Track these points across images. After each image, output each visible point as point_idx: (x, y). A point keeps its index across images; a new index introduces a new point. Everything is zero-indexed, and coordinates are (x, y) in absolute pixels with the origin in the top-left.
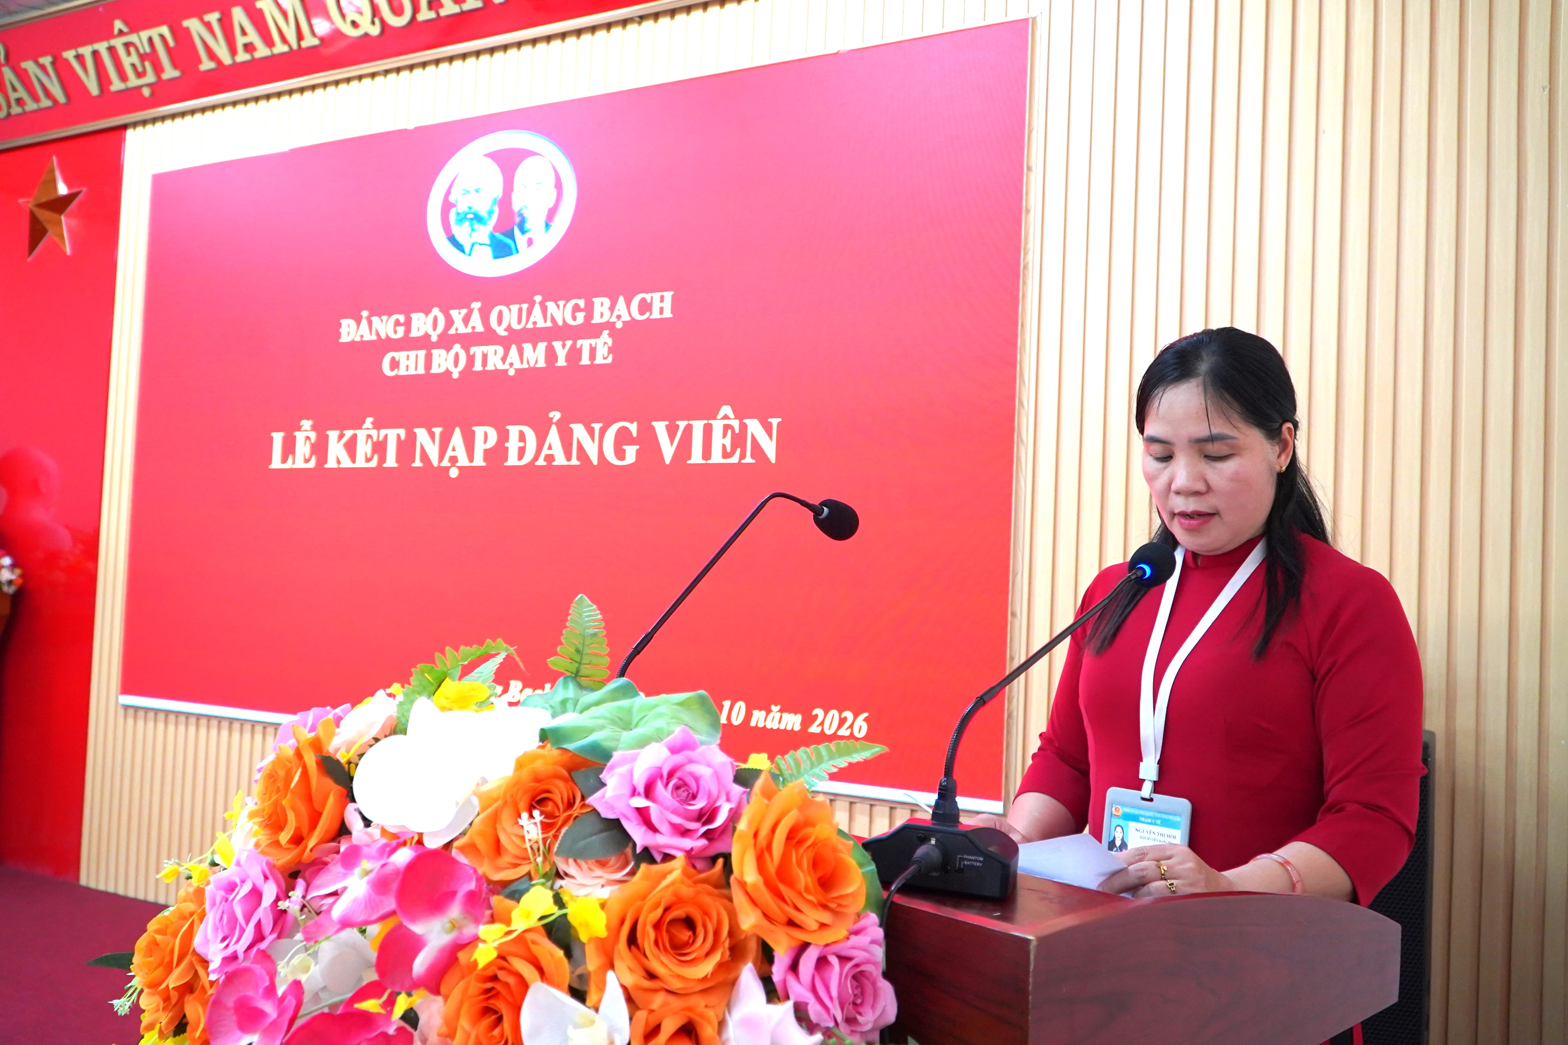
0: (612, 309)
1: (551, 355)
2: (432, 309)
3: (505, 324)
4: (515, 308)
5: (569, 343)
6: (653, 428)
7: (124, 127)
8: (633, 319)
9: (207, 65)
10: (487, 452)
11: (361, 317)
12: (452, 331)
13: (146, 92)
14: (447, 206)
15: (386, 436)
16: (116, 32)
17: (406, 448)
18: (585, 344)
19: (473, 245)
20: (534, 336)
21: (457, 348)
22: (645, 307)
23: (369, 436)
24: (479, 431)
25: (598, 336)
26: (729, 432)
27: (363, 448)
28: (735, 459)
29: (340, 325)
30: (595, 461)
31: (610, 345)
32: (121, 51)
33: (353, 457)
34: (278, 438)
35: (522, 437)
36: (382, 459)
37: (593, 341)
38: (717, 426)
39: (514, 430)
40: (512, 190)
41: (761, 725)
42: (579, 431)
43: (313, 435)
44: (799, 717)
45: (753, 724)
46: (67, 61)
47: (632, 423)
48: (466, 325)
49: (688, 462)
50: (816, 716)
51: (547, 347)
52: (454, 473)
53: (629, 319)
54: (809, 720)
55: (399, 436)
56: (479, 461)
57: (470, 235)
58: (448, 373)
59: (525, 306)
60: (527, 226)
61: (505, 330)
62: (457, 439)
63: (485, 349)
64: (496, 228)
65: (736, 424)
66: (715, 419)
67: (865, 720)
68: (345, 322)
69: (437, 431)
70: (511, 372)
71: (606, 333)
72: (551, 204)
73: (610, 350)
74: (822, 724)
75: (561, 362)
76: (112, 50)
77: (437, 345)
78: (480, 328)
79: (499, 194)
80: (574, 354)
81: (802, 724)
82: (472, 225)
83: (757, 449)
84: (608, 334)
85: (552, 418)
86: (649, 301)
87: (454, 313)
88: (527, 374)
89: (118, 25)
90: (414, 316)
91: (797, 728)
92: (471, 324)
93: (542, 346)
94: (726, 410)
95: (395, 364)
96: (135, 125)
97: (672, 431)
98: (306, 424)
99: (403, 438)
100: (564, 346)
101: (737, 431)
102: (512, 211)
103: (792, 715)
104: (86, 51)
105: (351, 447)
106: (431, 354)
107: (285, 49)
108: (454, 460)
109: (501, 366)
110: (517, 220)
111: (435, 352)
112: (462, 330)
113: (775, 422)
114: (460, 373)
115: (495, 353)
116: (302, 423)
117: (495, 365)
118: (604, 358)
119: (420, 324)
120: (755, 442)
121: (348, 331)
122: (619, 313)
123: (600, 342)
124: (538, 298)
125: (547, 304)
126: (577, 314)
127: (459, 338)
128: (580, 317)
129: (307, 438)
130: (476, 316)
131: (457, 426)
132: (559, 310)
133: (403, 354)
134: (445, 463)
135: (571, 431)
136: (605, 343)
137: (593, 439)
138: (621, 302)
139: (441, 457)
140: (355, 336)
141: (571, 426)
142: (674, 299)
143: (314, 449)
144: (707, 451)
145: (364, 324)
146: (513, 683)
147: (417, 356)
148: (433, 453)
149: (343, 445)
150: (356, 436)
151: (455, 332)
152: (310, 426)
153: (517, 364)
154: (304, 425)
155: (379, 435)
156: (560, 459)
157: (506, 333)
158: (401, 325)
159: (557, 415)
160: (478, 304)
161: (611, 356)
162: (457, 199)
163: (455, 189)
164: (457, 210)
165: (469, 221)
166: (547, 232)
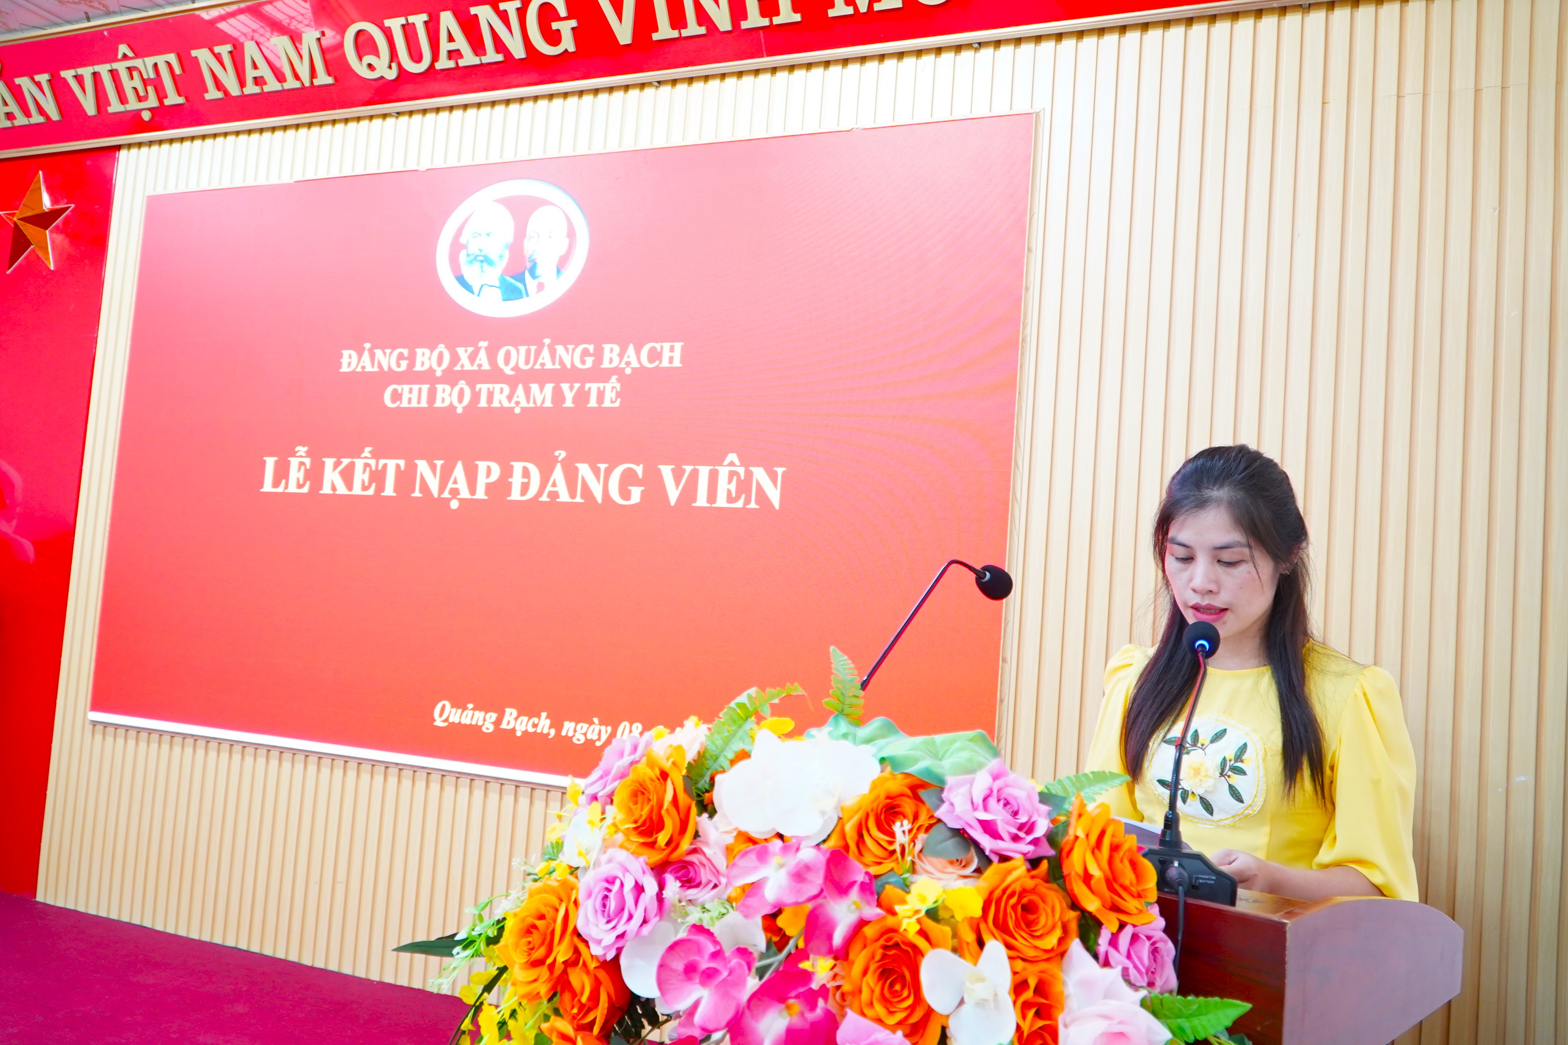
0: (621, 355)
1: (558, 395)
2: (438, 345)
3: (512, 363)
4: (523, 349)
5: (577, 386)
6: (659, 469)
7: (118, 148)
8: (642, 366)
9: (213, 94)
10: (489, 487)
11: (364, 349)
12: (458, 368)
13: (146, 116)
14: (456, 247)
15: (385, 466)
16: (120, 56)
17: (405, 479)
18: (593, 387)
19: (482, 286)
20: (542, 377)
21: (462, 384)
22: (654, 355)
23: (367, 465)
24: (482, 465)
25: (607, 380)
26: (735, 478)
27: (360, 476)
28: (739, 504)
29: (341, 356)
30: (599, 498)
31: (619, 390)
32: (124, 75)
33: (349, 485)
34: (270, 462)
35: (526, 473)
36: (381, 487)
37: (601, 385)
38: (723, 472)
39: (518, 467)
40: (524, 236)
42: (584, 470)
43: (308, 461)
46: (65, 81)
47: (638, 465)
48: (472, 363)
49: (694, 505)
51: (554, 388)
52: (454, 504)
53: (638, 366)
55: (398, 466)
56: (481, 494)
57: (480, 277)
58: (452, 407)
59: (533, 348)
60: (538, 272)
61: (512, 369)
62: (459, 471)
63: (491, 386)
64: (505, 272)
65: (741, 471)
66: (721, 465)
68: (346, 353)
69: (439, 463)
70: (517, 410)
71: (614, 378)
72: (563, 251)
73: (618, 395)
75: (569, 403)
76: (114, 73)
77: (441, 380)
78: (486, 366)
79: (510, 239)
80: (582, 397)
82: (482, 267)
83: (762, 495)
84: (617, 379)
85: (558, 457)
86: (659, 350)
87: (460, 350)
88: (534, 413)
89: (123, 49)
90: (419, 351)
92: (477, 362)
93: (549, 387)
94: (732, 457)
95: (396, 396)
96: (129, 146)
97: (677, 475)
98: (301, 450)
99: (403, 468)
100: (571, 388)
101: (742, 477)
102: (524, 257)
104: (86, 72)
105: (348, 475)
106: (436, 389)
107: (297, 85)
108: (455, 492)
109: (506, 404)
110: (529, 265)
111: (440, 387)
112: (468, 367)
113: (780, 470)
114: (464, 408)
115: (502, 391)
116: (297, 448)
117: (500, 403)
118: (612, 402)
119: (425, 359)
120: (760, 489)
121: (349, 361)
122: (628, 360)
123: (609, 386)
124: (547, 341)
125: (556, 347)
126: (586, 358)
127: (465, 375)
128: (589, 361)
129: (302, 464)
130: (482, 355)
131: (459, 460)
132: (568, 353)
133: (406, 387)
134: (446, 495)
135: (577, 470)
136: (613, 388)
137: (598, 478)
138: (631, 350)
139: (442, 488)
140: (357, 367)
141: (577, 465)
142: (683, 349)
143: (308, 475)
144: (712, 496)
145: (366, 356)
146: (508, 711)
147: (420, 389)
148: (434, 485)
149: (340, 473)
150: (354, 464)
151: (460, 368)
152: (305, 452)
153: (524, 403)
154: (298, 451)
155: (377, 465)
156: (564, 496)
157: (513, 373)
158: (404, 359)
159: (563, 454)
160: (485, 344)
161: (619, 400)
162: (468, 242)
163: (465, 232)
164: (467, 251)
165: (479, 262)
166: (558, 278)
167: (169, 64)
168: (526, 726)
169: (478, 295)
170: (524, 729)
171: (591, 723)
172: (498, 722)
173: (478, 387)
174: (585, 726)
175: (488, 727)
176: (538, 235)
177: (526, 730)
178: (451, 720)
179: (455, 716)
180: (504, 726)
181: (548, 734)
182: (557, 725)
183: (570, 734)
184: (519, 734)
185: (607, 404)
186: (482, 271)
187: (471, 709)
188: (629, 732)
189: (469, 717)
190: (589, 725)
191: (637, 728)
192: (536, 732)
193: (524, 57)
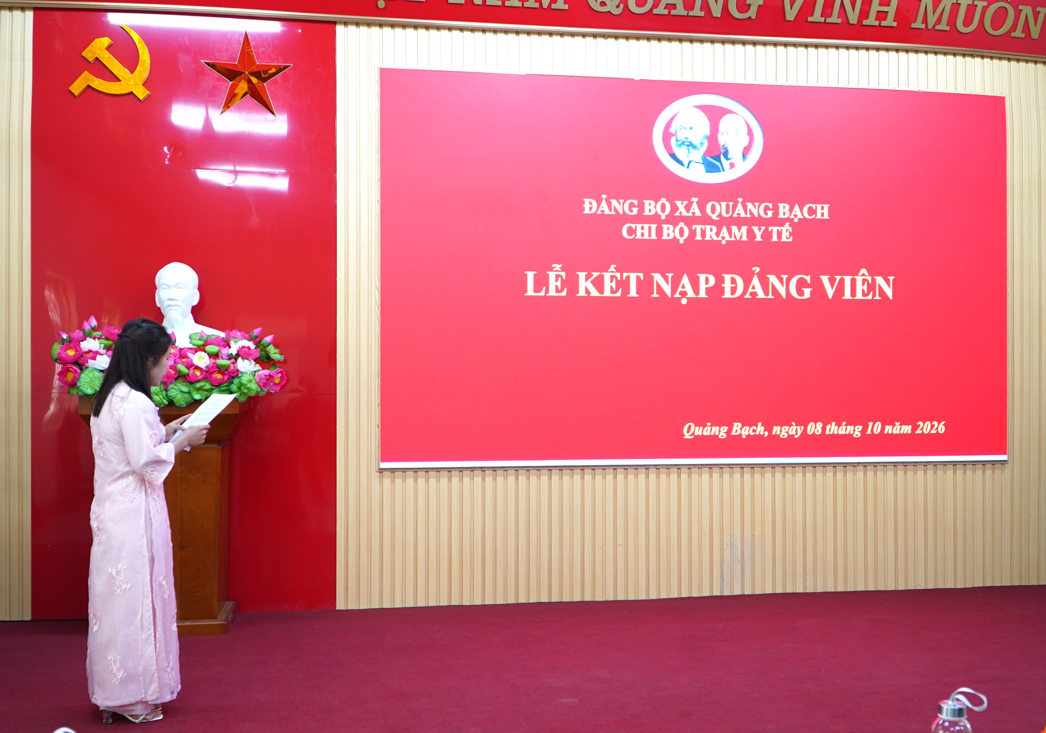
0: (791, 210)
1: (751, 234)
2: (661, 198)
3: (717, 212)
4: (724, 204)
5: (763, 228)
6: (821, 279)
7: (334, 23)
8: (804, 218)
10: (708, 290)
11: (602, 199)
12: (677, 214)
14: (667, 136)
15: (628, 277)
17: (645, 285)
18: (775, 229)
19: (690, 162)
20: (739, 222)
21: (682, 224)
22: (812, 211)
23: (613, 277)
24: (702, 277)
25: (783, 225)
26: (866, 283)
28: (870, 297)
29: (584, 203)
30: (784, 296)
31: (791, 231)
33: (600, 289)
34: (530, 275)
35: (733, 281)
36: (626, 291)
37: (779, 228)
38: (859, 279)
39: (728, 278)
40: (717, 131)
41: (890, 432)
42: (773, 279)
43: (563, 274)
44: (910, 427)
45: (886, 432)
47: (807, 276)
48: (688, 212)
49: (843, 298)
50: (919, 425)
51: (747, 229)
52: (684, 301)
53: (802, 217)
54: (915, 427)
56: (703, 294)
57: (688, 156)
59: (731, 204)
60: (730, 156)
61: (717, 216)
62: (685, 280)
63: (703, 227)
64: (706, 154)
65: (869, 279)
66: (857, 275)
67: (944, 425)
68: (587, 201)
69: (670, 275)
70: (724, 242)
71: (787, 224)
72: (746, 144)
73: (791, 234)
74: (922, 429)
75: (759, 239)
77: (666, 221)
78: (698, 214)
79: (707, 132)
80: (767, 235)
81: (912, 430)
83: (882, 292)
84: (789, 225)
85: (755, 271)
86: (815, 208)
87: (678, 203)
88: (735, 245)
90: (646, 202)
91: (909, 432)
92: (692, 211)
93: (744, 229)
94: (864, 271)
95: (631, 231)
96: (346, 23)
97: (832, 282)
98: (557, 267)
99: (642, 279)
100: (760, 229)
101: (870, 282)
102: (718, 145)
103: (907, 426)
105: (598, 283)
106: (662, 227)
107: (536, 5)
108: (684, 294)
109: (715, 238)
110: (723, 151)
111: (665, 226)
112: (685, 213)
113: (891, 278)
114: (685, 240)
115: (711, 230)
116: (553, 266)
117: (711, 237)
118: (787, 238)
119: (651, 208)
120: (880, 288)
121: (589, 206)
122: (795, 213)
123: (784, 229)
124: (740, 200)
125: (747, 204)
126: (768, 211)
127: (682, 219)
128: (770, 214)
129: (557, 277)
130: (695, 206)
131: (685, 273)
132: (755, 208)
133: (639, 226)
134: (677, 295)
135: (768, 279)
136: (787, 230)
137: (782, 284)
138: (797, 208)
139: (674, 291)
140: (597, 210)
141: (768, 276)
142: (830, 209)
143: (564, 284)
144: (853, 293)
145: (604, 203)
146: (735, 424)
147: (650, 228)
148: (667, 289)
149: (592, 282)
150: (603, 276)
151: (679, 215)
152: (560, 268)
153: (728, 238)
154: (555, 267)
155: (621, 276)
156: (761, 295)
157: (718, 219)
158: (635, 206)
159: (758, 269)
160: (697, 199)
161: (792, 237)
162: (676, 132)
164: (676, 138)
165: (686, 146)
166: (744, 161)
168: (749, 431)
169: (688, 167)
170: (747, 434)
171: (791, 425)
172: (729, 432)
173: (694, 227)
174: (787, 428)
175: (723, 435)
176: (728, 132)
177: (749, 434)
178: (696, 434)
179: (699, 431)
180: (733, 433)
181: (764, 435)
182: (769, 428)
183: (778, 433)
184: (744, 437)
185: (784, 239)
186: (689, 152)
187: (709, 426)
188: (815, 428)
189: (709, 431)
190: (790, 427)
191: (820, 425)
192: (755, 434)
193: (719, 16)
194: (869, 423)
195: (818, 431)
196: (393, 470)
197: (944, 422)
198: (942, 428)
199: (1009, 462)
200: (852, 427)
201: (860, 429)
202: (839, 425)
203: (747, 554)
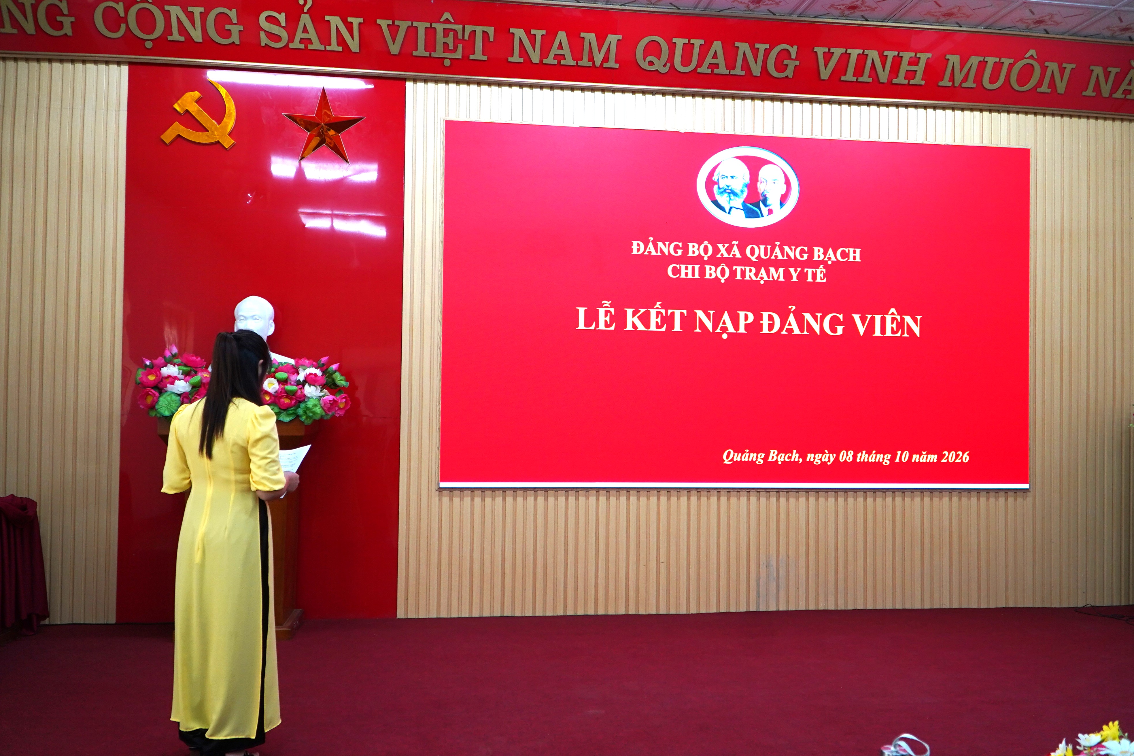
0: (825, 254)
1: (787, 275)
2: (703, 241)
3: (756, 255)
4: (762, 247)
5: (799, 269)
6: (853, 316)
7: (407, 80)
8: (838, 261)
10: (747, 326)
11: (649, 241)
12: (719, 256)
13: (448, 63)
14: (710, 183)
15: (673, 313)
16: (442, 20)
18: (810, 271)
19: (731, 208)
20: (777, 264)
21: (723, 265)
22: (844, 255)
23: (659, 313)
24: (742, 314)
25: (817, 267)
26: (895, 321)
28: (899, 335)
29: (632, 244)
30: (818, 332)
31: (825, 273)
32: (440, 33)
33: (647, 324)
34: (582, 311)
35: (771, 318)
36: (671, 326)
37: (814, 270)
38: (889, 318)
39: (765, 315)
40: (757, 180)
41: (917, 461)
42: (808, 317)
43: (612, 310)
44: (936, 456)
45: (913, 461)
46: (378, 26)
47: (840, 314)
48: (729, 254)
49: (873, 335)
50: (945, 454)
51: (784, 271)
52: (725, 336)
53: (835, 260)
54: (941, 456)
56: (742, 330)
57: (729, 202)
58: (717, 279)
59: (769, 247)
60: (768, 203)
61: (756, 258)
62: (726, 317)
63: (743, 268)
64: (745, 201)
65: (898, 317)
66: (887, 314)
67: (968, 455)
68: (635, 243)
69: (712, 312)
70: (762, 282)
71: (821, 266)
72: (783, 191)
73: (825, 275)
74: (947, 458)
75: (795, 279)
76: (431, 30)
77: (708, 263)
78: (738, 256)
79: (748, 181)
80: (802, 276)
81: (938, 459)
82: (730, 197)
83: (910, 330)
84: (823, 267)
85: (791, 309)
86: (847, 252)
87: (720, 246)
88: (773, 284)
89: (448, 16)
90: (690, 245)
92: (732, 253)
93: (781, 270)
94: (893, 310)
95: (676, 271)
96: (415, 80)
97: (863, 320)
98: (607, 303)
99: (686, 315)
100: (796, 271)
101: (899, 321)
102: (758, 193)
103: (933, 455)
104: (403, 25)
105: (645, 319)
106: (705, 268)
107: (589, 64)
108: (725, 329)
109: (754, 278)
110: (761, 198)
111: (708, 267)
112: (726, 255)
113: (919, 317)
114: (726, 280)
115: (751, 271)
116: (603, 302)
117: (750, 277)
118: (821, 279)
119: (694, 249)
120: (909, 327)
121: (637, 247)
122: (829, 256)
123: (819, 271)
124: (778, 243)
125: (784, 247)
126: (803, 254)
127: (723, 260)
128: (806, 256)
129: (606, 312)
130: (735, 248)
131: (726, 310)
132: (792, 251)
133: (683, 267)
134: (718, 331)
135: (803, 317)
136: (821, 272)
137: (817, 321)
138: (830, 251)
139: (715, 327)
140: (644, 251)
141: (803, 314)
142: (861, 253)
143: (613, 319)
144: (883, 330)
145: (651, 245)
146: (772, 451)
147: (693, 268)
148: (709, 325)
149: (638, 317)
150: (649, 311)
151: (721, 256)
152: (609, 304)
153: (766, 278)
154: (604, 303)
155: (666, 312)
156: (797, 331)
157: (757, 260)
158: (680, 248)
159: (794, 308)
160: (737, 243)
161: (825, 278)
162: (718, 180)
163: (715, 174)
164: (719, 186)
165: (728, 193)
166: (781, 208)
167: (485, 34)
168: (784, 458)
169: (729, 213)
170: (782, 460)
172: (765, 459)
173: (734, 268)
174: (820, 455)
175: (760, 461)
176: (766, 181)
177: (785, 461)
178: (735, 459)
179: (737, 458)
180: (770, 459)
181: (799, 461)
182: (803, 456)
183: (812, 460)
184: (780, 463)
185: (818, 280)
186: (730, 199)
187: (748, 453)
188: (846, 456)
189: (747, 457)
190: (823, 454)
191: (851, 453)
192: (790, 461)
193: (759, 75)
194: (898, 452)
195: (849, 459)
196: (451, 490)
197: (968, 452)
198: (966, 458)
199: (1031, 490)
200: (882, 456)
201: (889, 458)
202: (869, 453)
203: (782, 573)
